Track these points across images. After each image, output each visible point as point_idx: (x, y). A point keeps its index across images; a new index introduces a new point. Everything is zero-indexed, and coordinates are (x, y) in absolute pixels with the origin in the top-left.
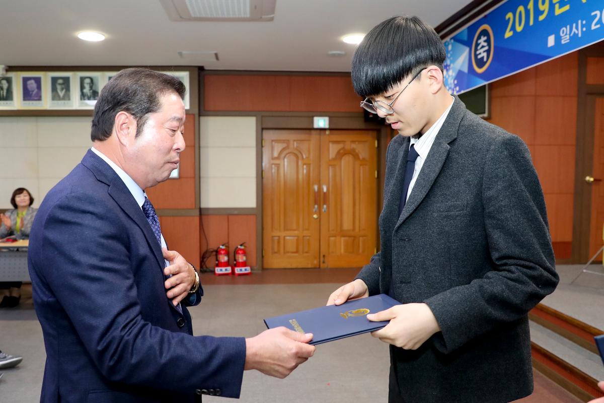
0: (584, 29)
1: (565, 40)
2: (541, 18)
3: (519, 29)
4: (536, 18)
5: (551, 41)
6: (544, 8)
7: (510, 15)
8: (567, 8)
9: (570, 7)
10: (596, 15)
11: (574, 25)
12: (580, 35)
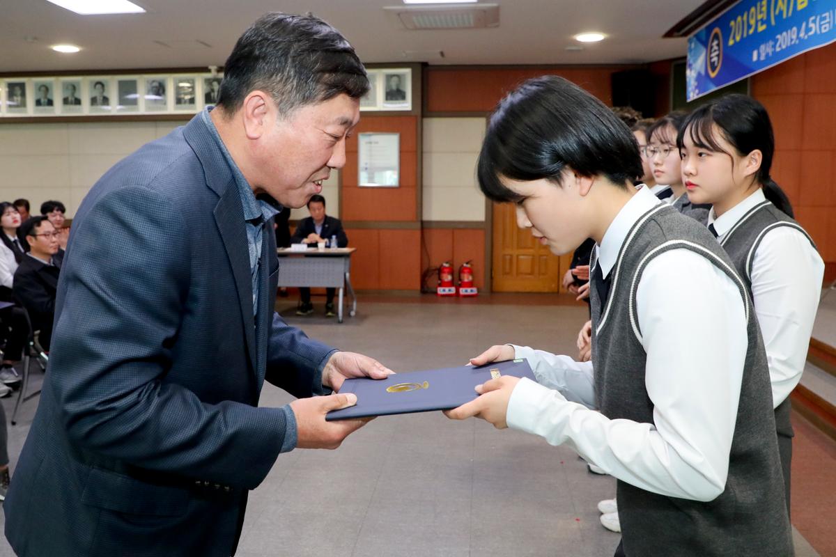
0: (773, 50)
1: (762, 58)
2: (751, 31)
3: (738, 38)
4: (748, 31)
5: (755, 58)
6: (752, 22)
7: (732, 23)
8: (764, 27)
9: (766, 27)
10: (778, 40)
11: (767, 44)
12: (770, 54)
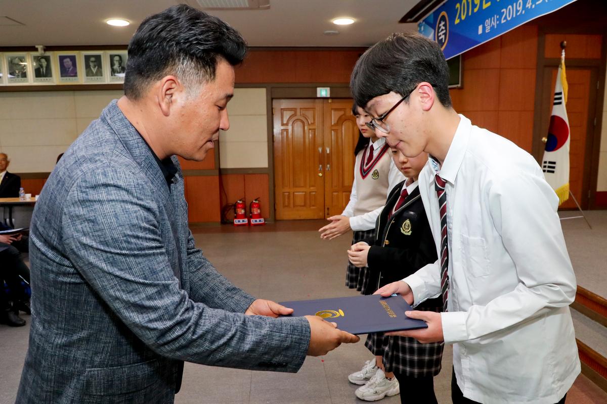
0: (498, 22)
1: (487, 31)
2: (476, 10)
3: (463, 18)
4: (473, 10)
5: (480, 31)
6: (477, 2)
7: (458, 5)
8: (489, 4)
9: (491, 3)
10: (504, 12)
11: (493, 18)
12: (495, 27)
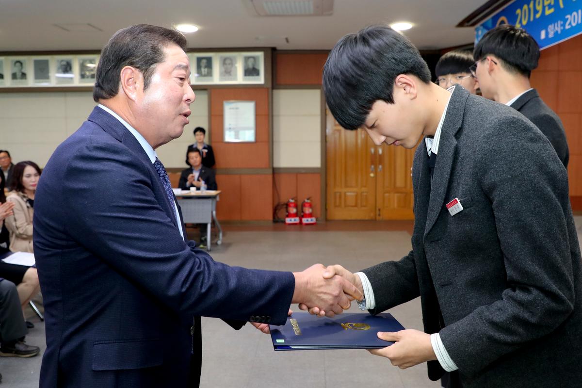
0: (562, 28)
1: (551, 35)
2: (538, 16)
3: (524, 23)
4: (534, 16)
5: (543, 35)
6: (539, 8)
7: (518, 11)
8: (552, 10)
9: (555, 10)
10: (567, 19)
11: (556, 24)
12: (559, 32)
